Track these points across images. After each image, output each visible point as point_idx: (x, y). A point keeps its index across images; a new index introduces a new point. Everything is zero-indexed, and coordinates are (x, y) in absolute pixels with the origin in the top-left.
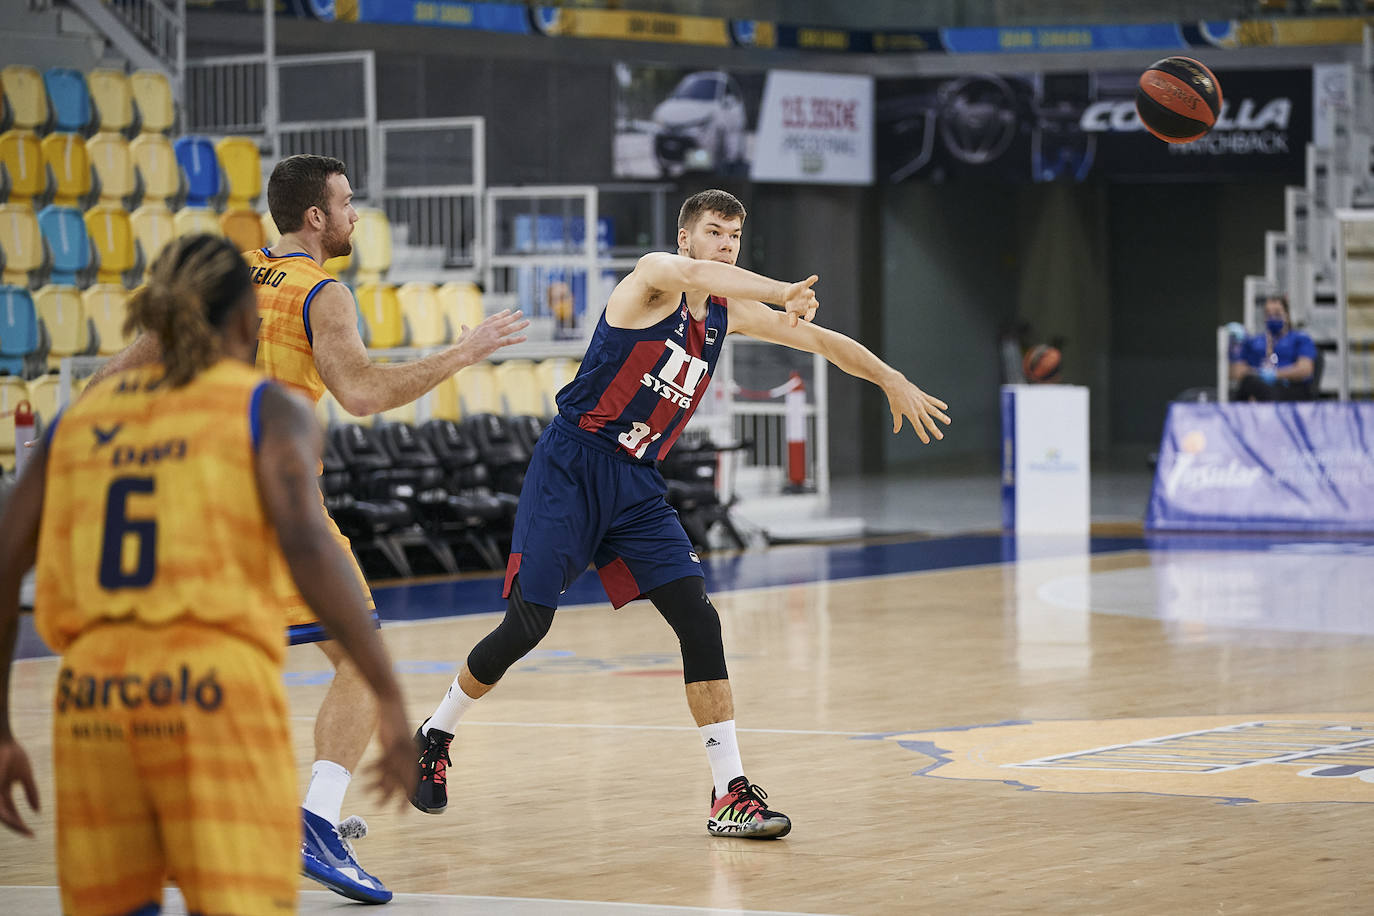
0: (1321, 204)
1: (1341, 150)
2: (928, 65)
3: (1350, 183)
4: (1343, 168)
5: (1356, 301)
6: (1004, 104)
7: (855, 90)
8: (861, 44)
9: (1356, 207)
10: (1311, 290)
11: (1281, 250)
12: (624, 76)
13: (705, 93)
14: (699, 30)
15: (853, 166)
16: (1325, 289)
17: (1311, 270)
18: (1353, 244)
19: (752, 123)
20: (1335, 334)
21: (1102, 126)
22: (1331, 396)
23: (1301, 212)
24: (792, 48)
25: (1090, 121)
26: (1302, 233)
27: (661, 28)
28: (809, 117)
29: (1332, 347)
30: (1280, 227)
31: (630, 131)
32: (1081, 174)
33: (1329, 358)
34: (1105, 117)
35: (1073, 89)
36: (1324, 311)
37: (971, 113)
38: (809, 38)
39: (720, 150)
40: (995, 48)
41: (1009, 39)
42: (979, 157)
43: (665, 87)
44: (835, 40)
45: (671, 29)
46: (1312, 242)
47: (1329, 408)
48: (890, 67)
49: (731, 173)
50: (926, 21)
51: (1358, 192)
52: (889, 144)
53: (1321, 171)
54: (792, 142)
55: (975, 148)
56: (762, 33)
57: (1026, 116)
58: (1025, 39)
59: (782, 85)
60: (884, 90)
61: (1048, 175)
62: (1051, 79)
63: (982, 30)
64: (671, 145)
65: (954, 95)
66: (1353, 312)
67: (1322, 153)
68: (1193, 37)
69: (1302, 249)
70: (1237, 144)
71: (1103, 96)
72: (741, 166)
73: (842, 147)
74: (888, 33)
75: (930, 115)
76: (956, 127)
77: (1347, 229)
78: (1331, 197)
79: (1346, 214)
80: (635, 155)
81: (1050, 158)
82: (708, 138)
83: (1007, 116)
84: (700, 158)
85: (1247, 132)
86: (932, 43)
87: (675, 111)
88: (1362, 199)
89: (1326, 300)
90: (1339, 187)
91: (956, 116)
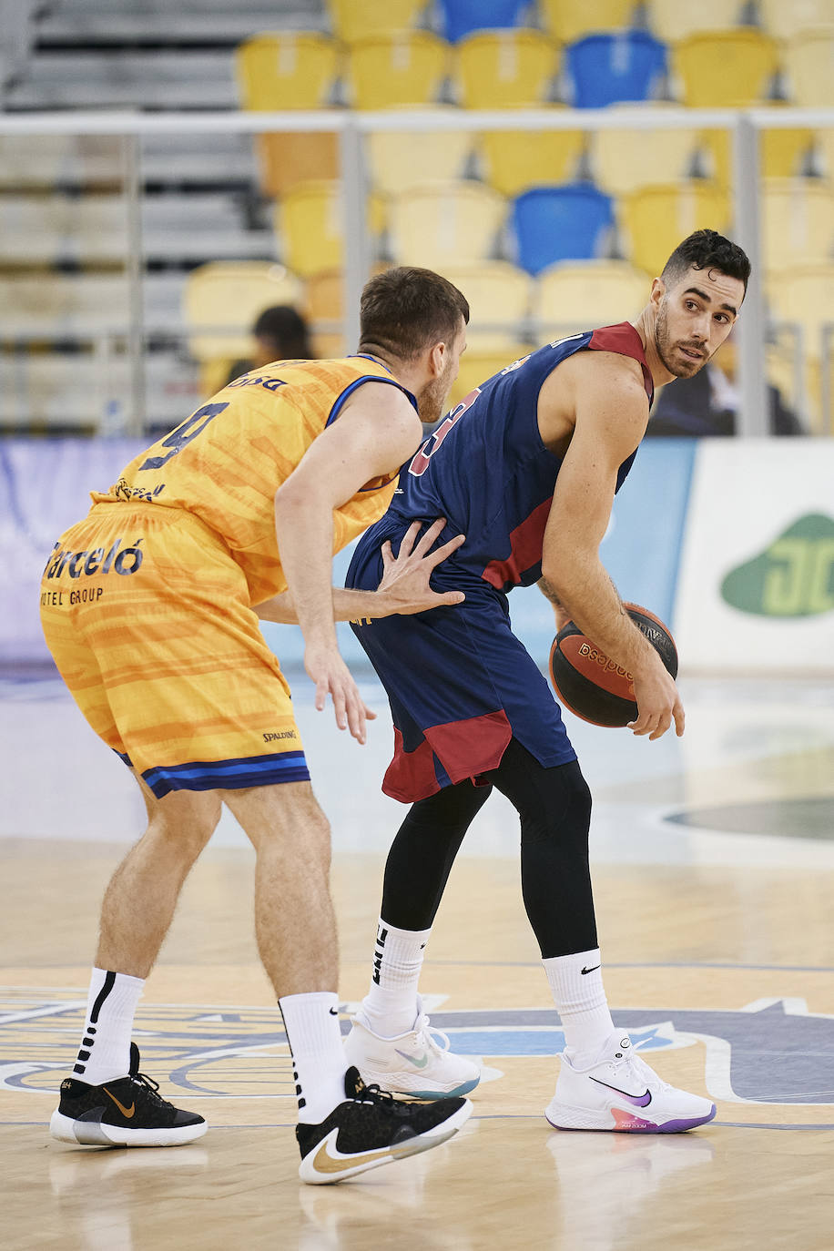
9: (10, 109)
51: (12, 83)
88: (19, 98)
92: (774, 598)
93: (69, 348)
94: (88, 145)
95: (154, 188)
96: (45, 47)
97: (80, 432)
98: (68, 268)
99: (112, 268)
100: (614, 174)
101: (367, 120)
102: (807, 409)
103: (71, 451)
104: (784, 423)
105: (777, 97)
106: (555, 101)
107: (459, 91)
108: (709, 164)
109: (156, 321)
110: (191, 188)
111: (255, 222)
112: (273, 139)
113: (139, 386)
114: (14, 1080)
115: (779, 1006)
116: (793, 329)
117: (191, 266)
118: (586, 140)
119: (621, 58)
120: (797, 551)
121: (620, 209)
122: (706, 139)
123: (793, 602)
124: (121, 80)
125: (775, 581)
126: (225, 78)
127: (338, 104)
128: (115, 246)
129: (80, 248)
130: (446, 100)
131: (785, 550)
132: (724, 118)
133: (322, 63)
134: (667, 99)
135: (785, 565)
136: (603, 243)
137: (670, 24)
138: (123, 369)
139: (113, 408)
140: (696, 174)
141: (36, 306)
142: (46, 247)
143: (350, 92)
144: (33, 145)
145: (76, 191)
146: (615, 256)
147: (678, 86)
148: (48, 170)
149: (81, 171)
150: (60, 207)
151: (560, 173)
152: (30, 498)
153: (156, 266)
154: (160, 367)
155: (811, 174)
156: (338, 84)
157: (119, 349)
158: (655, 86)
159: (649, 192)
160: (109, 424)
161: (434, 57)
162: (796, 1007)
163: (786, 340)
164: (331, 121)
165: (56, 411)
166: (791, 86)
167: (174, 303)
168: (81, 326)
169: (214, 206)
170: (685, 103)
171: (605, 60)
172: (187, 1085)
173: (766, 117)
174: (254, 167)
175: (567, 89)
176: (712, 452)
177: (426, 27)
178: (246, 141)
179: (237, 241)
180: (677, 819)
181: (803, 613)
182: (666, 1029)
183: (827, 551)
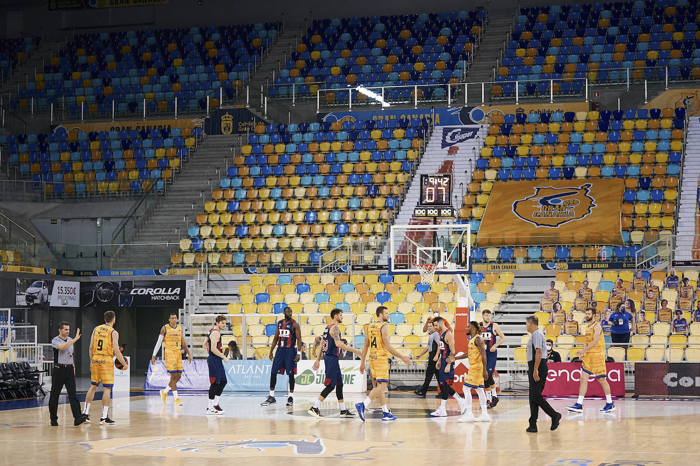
0: (187, 313)
1: (192, 300)
2: (93, 279)
3: (194, 307)
4: (192, 304)
5: (195, 335)
6: (112, 289)
7: (76, 285)
8: (77, 274)
9: (195, 313)
12: (19, 282)
13: (39, 285)
14: (37, 270)
15: (75, 303)
16: (188, 333)
18: (194, 322)
19: (50, 293)
20: (190, 343)
21: (135, 294)
23: (182, 314)
24: (60, 275)
25: (132, 293)
26: (182, 319)
27: (28, 270)
28: (64, 292)
31: (20, 294)
32: (130, 305)
34: (136, 291)
35: (128, 285)
37: (103, 290)
38: (64, 272)
39: (42, 299)
40: (110, 275)
41: (113, 273)
43: (29, 284)
44: (72, 273)
45: (31, 270)
46: (185, 322)
48: (84, 280)
49: (45, 305)
50: (94, 269)
51: (196, 310)
52: (84, 298)
53: (187, 305)
54: (59, 297)
55: (104, 299)
56: (53, 271)
57: (117, 291)
58: (117, 273)
59: (58, 284)
60: (82, 284)
61: (122, 305)
62: (122, 282)
63: (106, 271)
64: (30, 298)
65: (100, 286)
66: (194, 338)
67: (188, 300)
68: (157, 273)
70: (168, 298)
71: (135, 287)
72: (48, 303)
73: (72, 299)
74: (83, 271)
75: (94, 291)
76: (100, 294)
77: (193, 319)
78: (189, 311)
79: (193, 315)
80: (21, 300)
81: (122, 302)
82: (39, 296)
83: (112, 291)
84: (37, 301)
85: (170, 295)
86: (95, 274)
87: (31, 290)
88: (197, 312)
89: (188, 335)
90: (192, 308)
91: (100, 291)
92: (302, 382)
94: (207, 318)
96: (200, 304)
101: (245, 315)
102: (307, 355)
105: (303, 312)
107: (259, 311)
111: (230, 329)
112: (234, 318)
115: (303, 441)
118: (276, 318)
120: (305, 375)
123: (305, 383)
124: (212, 309)
125: (303, 379)
126: (225, 309)
127: (242, 313)
130: (257, 312)
131: (303, 375)
132: (296, 315)
133: (239, 307)
135: (304, 377)
142: (201, 332)
143: (243, 311)
144: (199, 318)
145: (204, 324)
148: (201, 322)
149: (205, 322)
150: (202, 327)
151: (272, 322)
152: (198, 368)
155: (308, 323)
161: (255, 306)
162: (306, 441)
164: (242, 315)
171: (279, 306)
172: (220, 452)
173: (301, 315)
175: (273, 311)
177: (254, 302)
181: (306, 384)
182: (288, 444)
183: (310, 375)
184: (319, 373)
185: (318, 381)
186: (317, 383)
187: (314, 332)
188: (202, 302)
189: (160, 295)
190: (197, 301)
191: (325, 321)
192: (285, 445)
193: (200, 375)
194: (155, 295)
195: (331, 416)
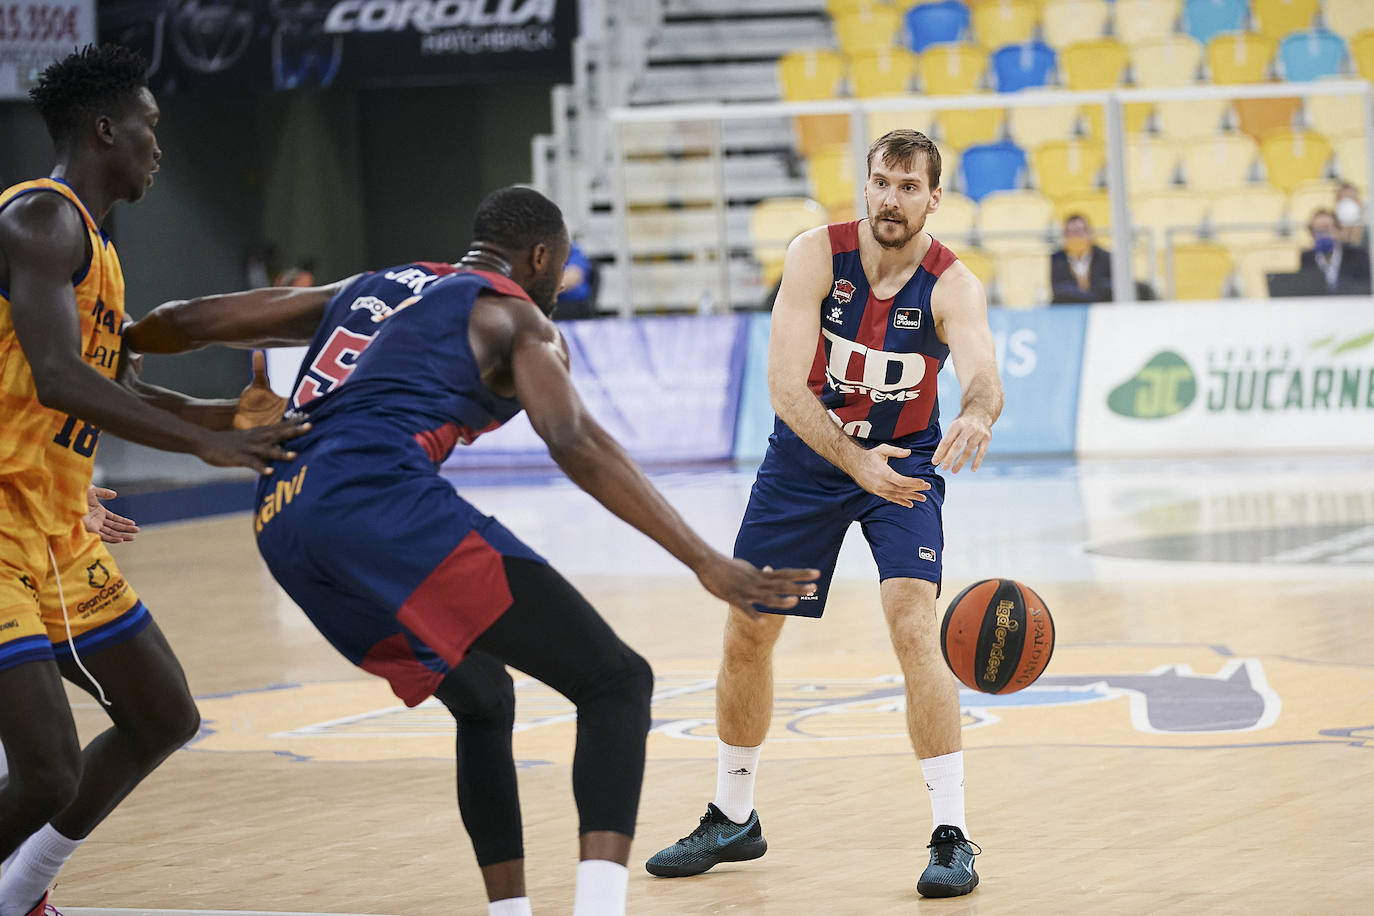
0: (592, 103)
1: (613, 43)
3: (624, 79)
4: (615, 64)
5: (637, 208)
9: (633, 105)
10: (586, 198)
11: (551, 155)
16: (601, 197)
17: (584, 176)
18: (631, 146)
20: (614, 246)
21: (348, 26)
22: (610, 314)
23: (571, 113)
26: (573, 136)
28: (28, 28)
29: (610, 260)
30: (547, 129)
32: (327, 80)
33: (608, 273)
34: (351, 16)
36: (601, 220)
42: (215, 64)
46: (585, 146)
47: (610, 326)
51: (634, 88)
53: (591, 68)
55: (211, 57)
57: (265, 18)
61: (292, 81)
66: (634, 221)
67: (592, 47)
69: (573, 153)
70: (498, 41)
75: (160, 21)
76: (187, 32)
77: (623, 129)
78: (604, 93)
79: (621, 115)
81: (292, 65)
83: (244, 19)
85: (510, 28)
88: (639, 97)
89: (602, 209)
90: (613, 84)
91: (188, 21)
92: (1142, 406)
93: (678, 258)
94: (683, 127)
95: (729, 153)
96: (654, 64)
97: (687, 312)
98: (675, 206)
99: (704, 205)
100: (1026, 135)
102: (1159, 285)
103: (683, 324)
104: (1145, 293)
105: (1129, 82)
106: (985, 88)
107: (924, 83)
108: (1087, 126)
109: (735, 239)
110: (749, 152)
111: (794, 173)
112: (804, 120)
113: (726, 282)
114: (686, 732)
115: (1173, 671)
116: (1148, 232)
117: (752, 202)
118: (1006, 115)
119: (1027, 60)
120: (1156, 375)
121: (1032, 158)
122: (1085, 109)
123: (1154, 409)
124: (702, 83)
125: (1142, 396)
126: (771, 80)
127: (845, 94)
128: (706, 191)
129: (681, 194)
130: (915, 89)
131: (1148, 375)
132: (1098, 96)
133: (833, 69)
134: (1057, 84)
135: (1148, 385)
136: (1020, 179)
137: (1058, 36)
138: (713, 271)
139: (707, 295)
140: (1079, 132)
141: (656, 231)
142: (660, 194)
143: (853, 87)
144: (647, 126)
145: (678, 156)
146: (1028, 187)
147: (1065, 76)
148: (660, 144)
149: (680, 143)
150: (668, 167)
151: (990, 135)
152: (658, 356)
153: (732, 203)
154: (737, 268)
155: (1153, 130)
156: (845, 81)
157: (712, 257)
158: (1049, 76)
159: (1047, 147)
160: (705, 307)
161: (906, 62)
162: (1184, 671)
163: (1143, 239)
164: (842, 106)
165: (671, 299)
166: (1138, 74)
167: (744, 227)
168: (684, 244)
169: (768, 164)
170: (1072, 87)
171: (1016, 62)
172: (796, 731)
173: (1123, 95)
174: (792, 138)
175: (993, 80)
176: (1099, 313)
177: (900, 42)
178: (786, 122)
179: (782, 185)
180: (1089, 551)
181: (1161, 415)
182: (1102, 687)
183: (1176, 375)
184: (1221, 363)
185: (1217, 400)
186: (1211, 407)
187: (1187, 174)
188: (659, 52)
189: (464, 27)
190: (634, 45)
191: (1234, 121)
192: (1092, 695)
193: (668, 388)
194: (441, 31)
195: (1282, 557)
